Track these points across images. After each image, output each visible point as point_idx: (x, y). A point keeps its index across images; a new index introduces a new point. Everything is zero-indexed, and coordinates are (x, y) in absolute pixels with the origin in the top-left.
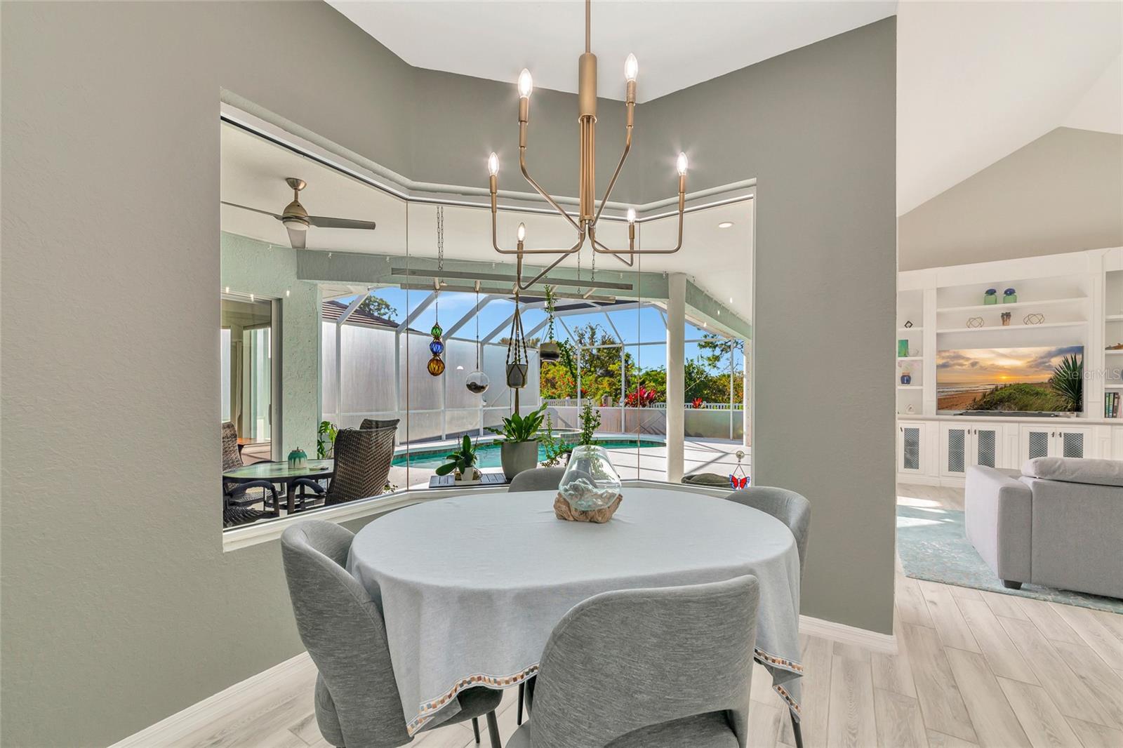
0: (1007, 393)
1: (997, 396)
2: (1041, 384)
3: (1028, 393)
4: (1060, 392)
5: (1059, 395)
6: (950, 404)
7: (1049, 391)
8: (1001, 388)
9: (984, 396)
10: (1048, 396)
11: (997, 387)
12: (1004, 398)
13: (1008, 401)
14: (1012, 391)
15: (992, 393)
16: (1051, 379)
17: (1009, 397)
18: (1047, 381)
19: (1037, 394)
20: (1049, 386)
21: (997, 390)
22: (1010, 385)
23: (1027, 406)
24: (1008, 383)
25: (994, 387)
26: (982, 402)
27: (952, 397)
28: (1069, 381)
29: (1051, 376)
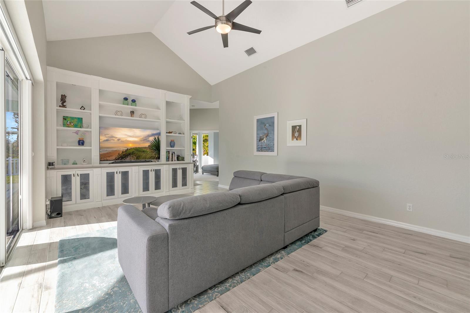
0: (132, 151)
1: (128, 152)
2: (145, 148)
3: (140, 151)
4: (153, 151)
5: (152, 152)
6: (109, 155)
7: (148, 150)
8: (130, 149)
9: (123, 152)
10: (148, 152)
11: (128, 149)
12: (131, 153)
13: (132, 154)
14: (134, 150)
15: (126, 151)
16: (149, 146)
17: (132, 153)
18: (147, 146)
19: (144, 151)
20: (148, 148)
21: (128, 150)
22: (133, 148)
23: (140, 156)
24: (132, 147)
25: (127, 149)
26: (122, 155)
27: (110, 153)
28: (156, 147)
29: (149, 144)
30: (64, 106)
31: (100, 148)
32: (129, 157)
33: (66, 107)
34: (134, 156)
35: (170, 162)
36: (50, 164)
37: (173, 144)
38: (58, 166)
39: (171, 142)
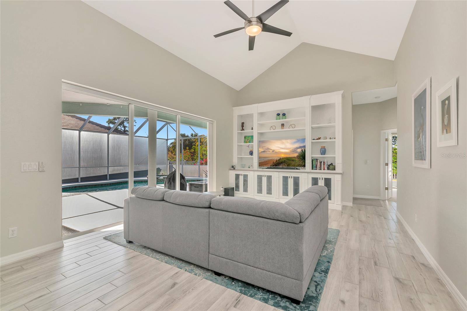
1: (281, 161)
2: (294, 157)
3: (290, 160)
5: (300, 161)
6: (266, 164)
7: (297, 159)
8: (282, 159)
9: (276, 161)
10: (297, 161)
11: (280, 158)
12: (283, 162)
14: (285, 159)
15: (279, 160)
17: (284, 161)
18: (296, 156)
19: (293, 160)
20: (297, 158)
21: (280, 159)
23: (290, 164)
24: (284, 157)
26: (276, 163)
27: (266, 161)
28: (303, 157)
29: (297, 155)
30: (243, 130)
31: (260, 158)
32: (281, 165)
33: (244, 130)
34: (285, 164)
35: (318, 171)
36: (233, 167)
37: (323, 151)
38: (236, 168)
39: (321, 150)
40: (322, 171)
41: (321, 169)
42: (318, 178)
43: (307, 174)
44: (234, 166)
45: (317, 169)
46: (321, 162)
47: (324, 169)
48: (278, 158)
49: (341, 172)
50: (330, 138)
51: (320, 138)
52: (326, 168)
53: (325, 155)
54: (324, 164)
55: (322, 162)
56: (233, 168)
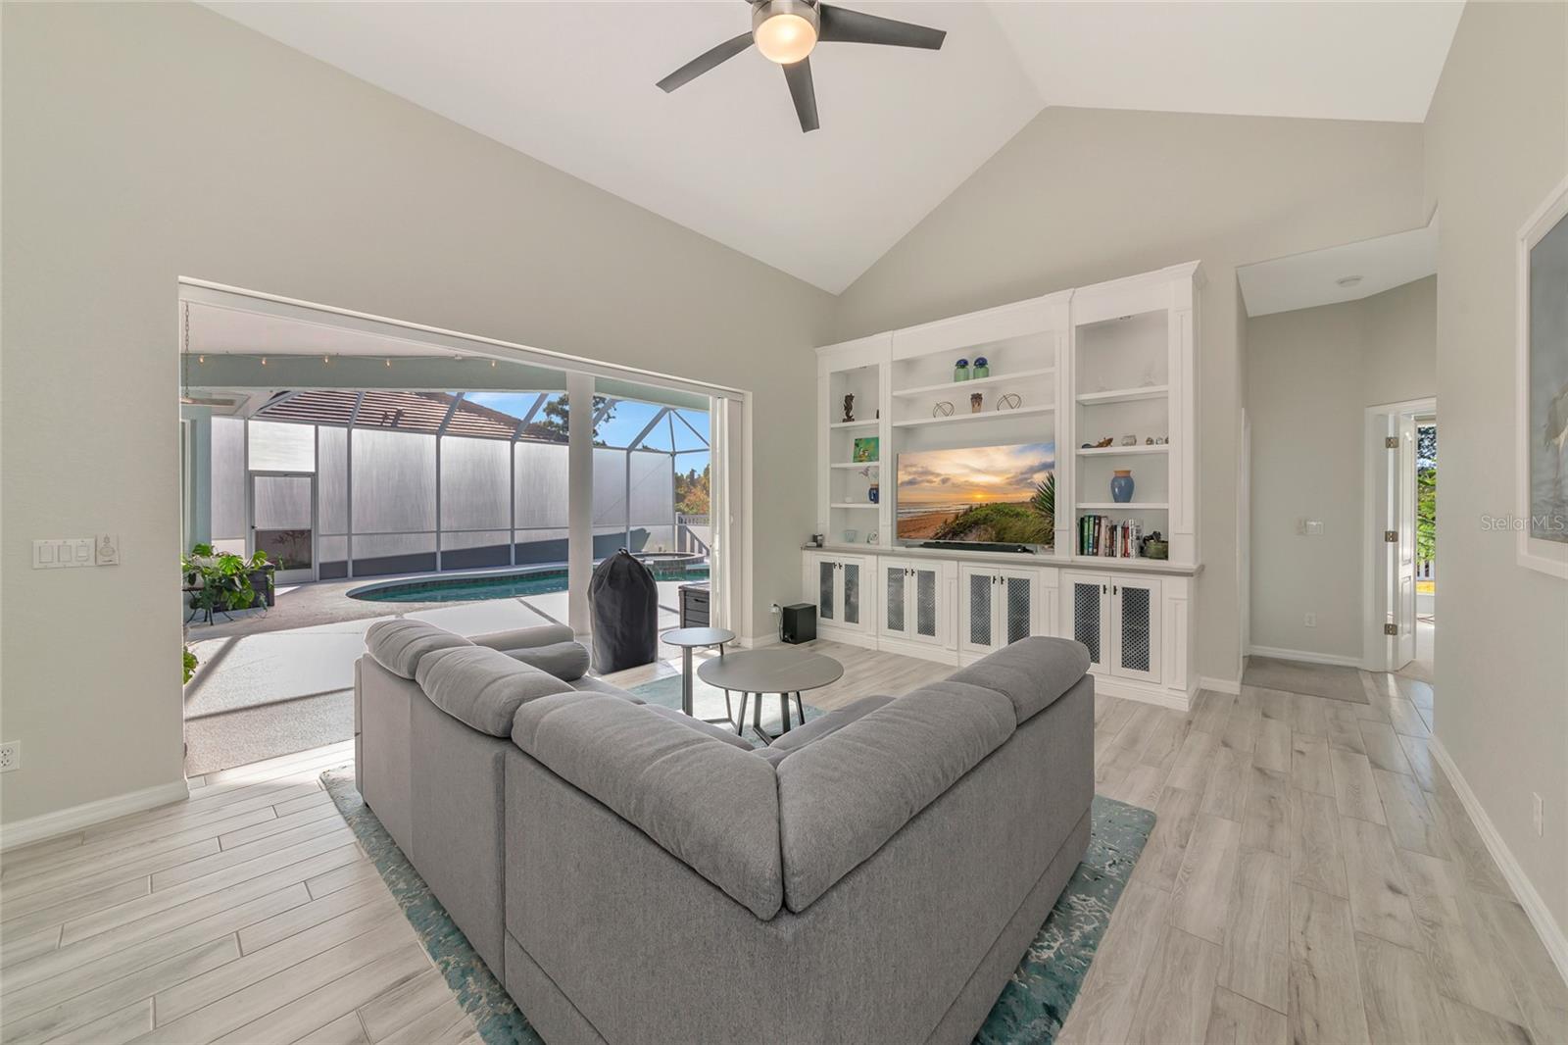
0: (983, 513)
2: (1022, 504)
3: (1006, 515)
4: (1044, 513)
5: (1043, 516)
6: (918, 527)
7: (1031, 512)
8: (977, 509)
9: (957, 517)
10: (1030, 518)
11: (971, 507)
13: (984, 524)
15: (966, 513)
16: (1032, 499)
17: (985, 519)
18: (1028, 500)
19: (1017, 515)
20: (1030, 506)
21: (971, 511)
22: (987, 504)
23: (1005, 529)
24: (984, 503)
27: (920, 519)
28: (1046, 501)
29: (1034, 494)
31: (898, 505)
32: (974, 531)
34: (990, 529)
35: (1101, 560)
36: (815, 538)
37: (1124, 489)
38: (826, 544)
39: (1113, 481)
40: (1118, 561)
41: (1112, 554)
42: (1097, 587)
43: (1056, 570)
44: (819, 538)
45: (1096, 554)
46: (1113, 529)
47: (1126, 554)
48: (962, 507)
49: (1190, 565)
50: (1150, 442)
51: (1108, 442)
52: (1132, 551)
53: (1128, 501)
54: (1125, 536)
55: (1119, 529)
56: (815, 544)
